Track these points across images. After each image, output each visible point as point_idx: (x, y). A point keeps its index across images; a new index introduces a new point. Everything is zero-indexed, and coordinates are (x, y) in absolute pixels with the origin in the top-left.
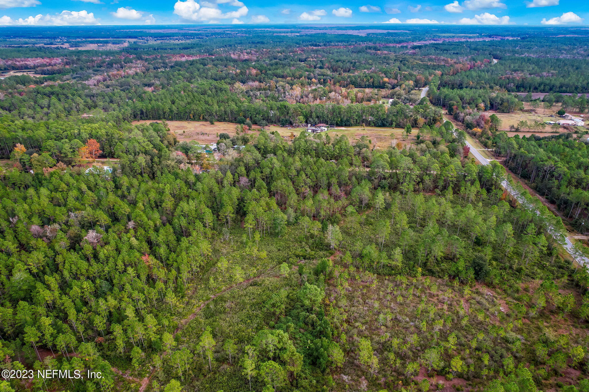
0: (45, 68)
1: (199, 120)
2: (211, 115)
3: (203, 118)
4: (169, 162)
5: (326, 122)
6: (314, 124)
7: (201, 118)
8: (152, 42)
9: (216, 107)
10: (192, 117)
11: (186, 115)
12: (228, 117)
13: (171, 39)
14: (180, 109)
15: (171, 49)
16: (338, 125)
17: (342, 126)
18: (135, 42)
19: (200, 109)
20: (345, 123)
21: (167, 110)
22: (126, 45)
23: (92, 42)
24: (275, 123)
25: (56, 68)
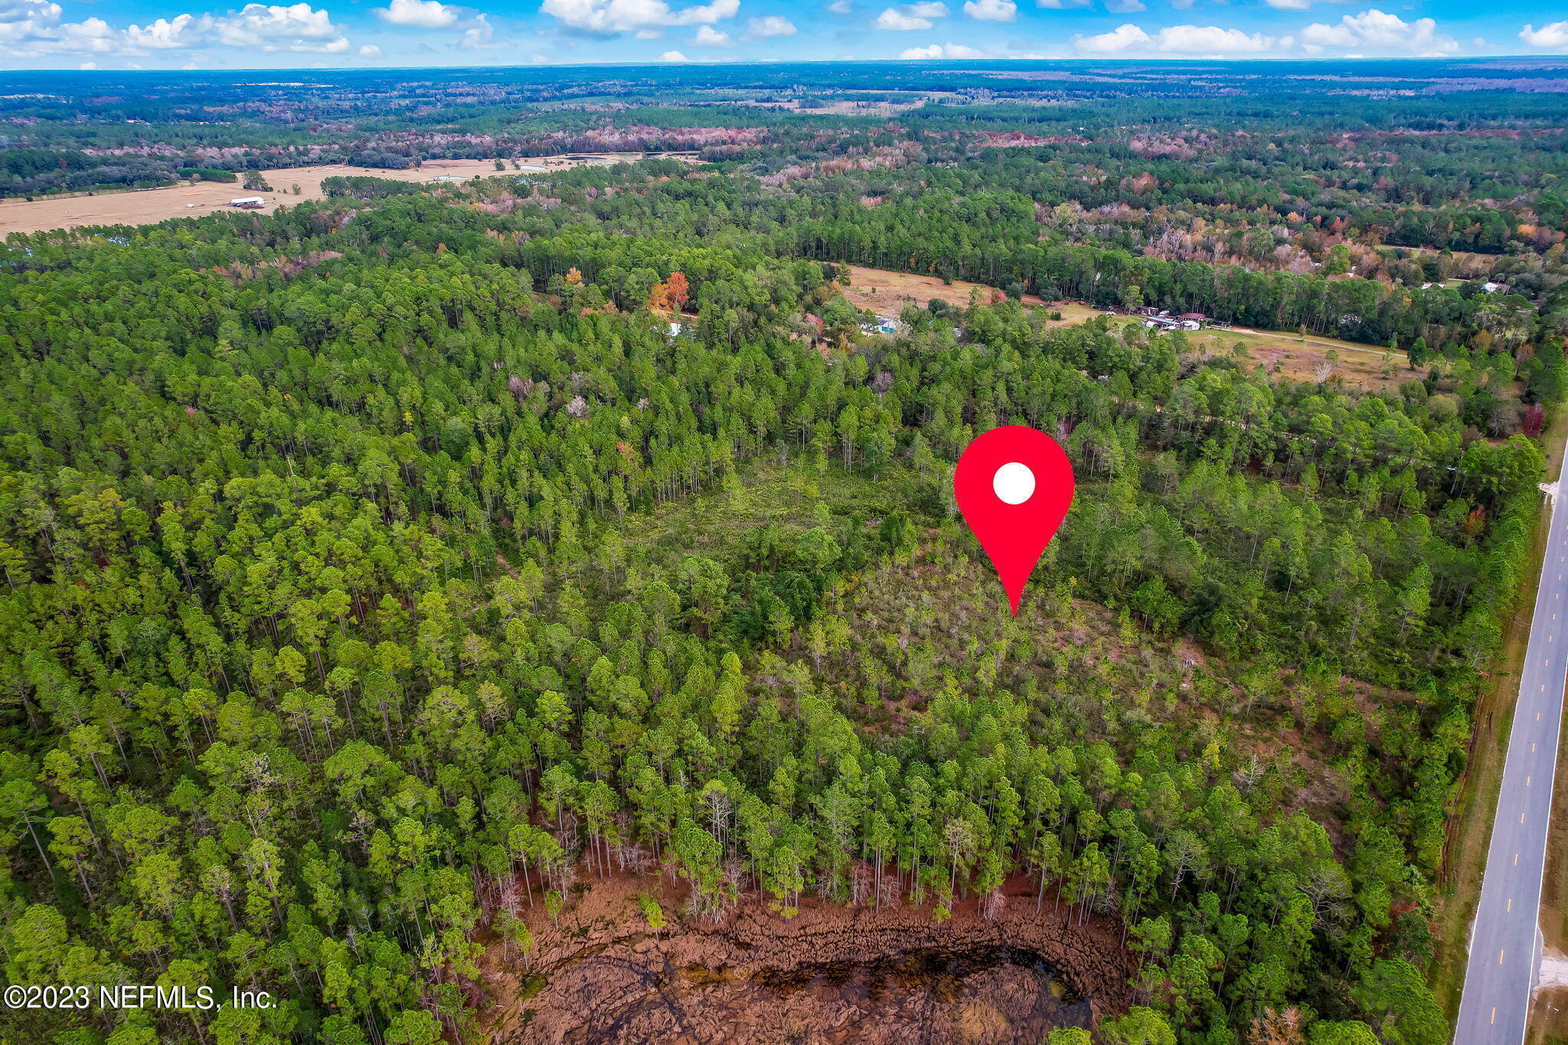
0: (718, 149)
1: (925, 272)
2: (953, 263)
3: (936, 270)
4: (780, 329)
5: (1207, 311)
6: (1176, 313)
7: (931, 269)
8: (983, 101)
9: (967, 248)
10: (913, 265)
11: (903, 259)
12: (987, 272)
13: (1030, 96)
14: (892, 245)
15: (1004, 120)
16: (1236, 322)
17: (1247, 326)
18: (941, 101)
19: (932, 248)
20: (1261, 320)
21: (867, 243)
22: (919, 105)
23: (848, 98)
24: (1087, 298)
25: (737, 148)
